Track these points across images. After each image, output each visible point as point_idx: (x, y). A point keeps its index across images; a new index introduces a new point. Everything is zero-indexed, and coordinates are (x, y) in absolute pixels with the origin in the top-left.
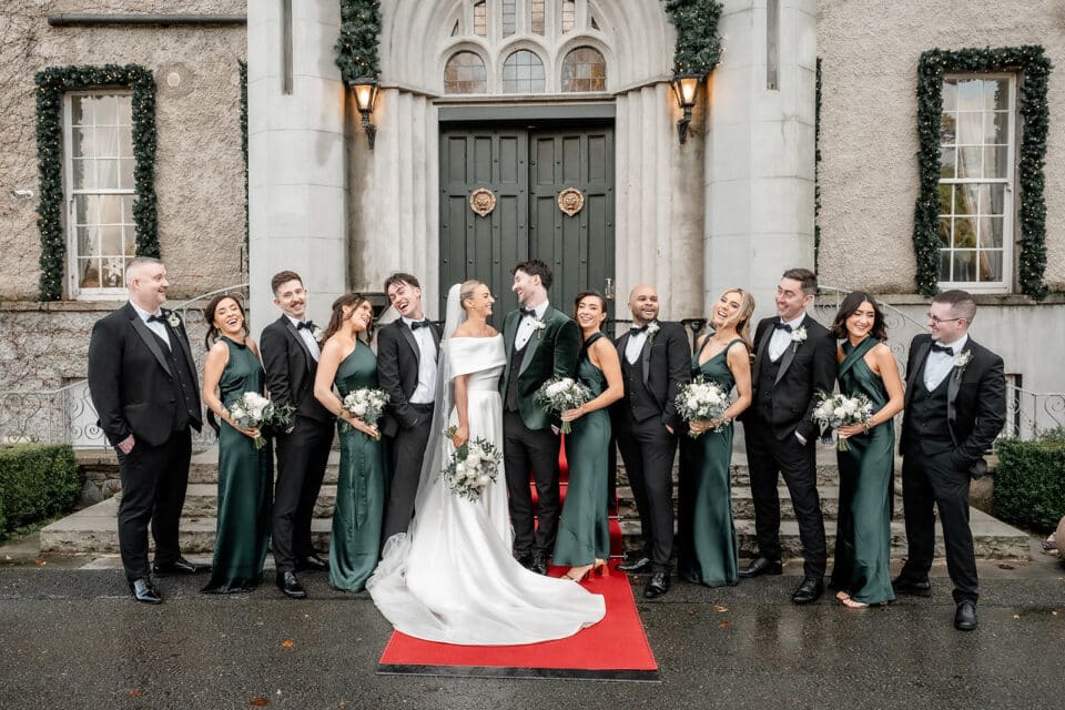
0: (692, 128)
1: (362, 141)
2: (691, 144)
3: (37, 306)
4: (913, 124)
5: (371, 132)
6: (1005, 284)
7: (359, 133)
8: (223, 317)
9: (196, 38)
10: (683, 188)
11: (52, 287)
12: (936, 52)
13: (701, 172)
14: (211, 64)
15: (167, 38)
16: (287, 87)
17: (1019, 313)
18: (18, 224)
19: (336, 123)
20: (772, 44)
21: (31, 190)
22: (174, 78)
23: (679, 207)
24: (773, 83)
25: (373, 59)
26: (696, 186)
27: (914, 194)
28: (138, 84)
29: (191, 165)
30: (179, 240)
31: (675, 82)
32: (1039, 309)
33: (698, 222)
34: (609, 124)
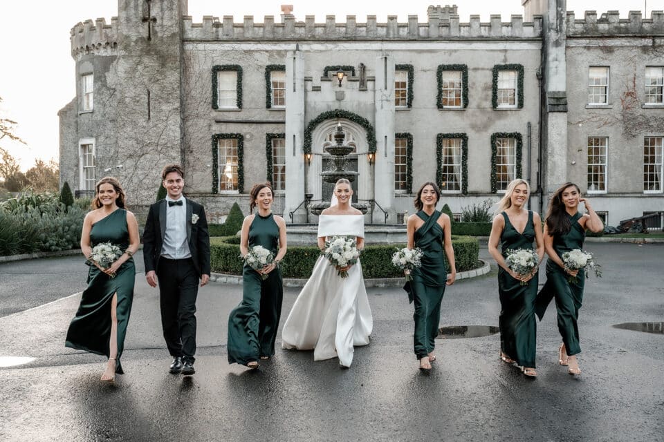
0: (372, 163)
1: (307, 164)
2: (372, 165)
3: (212, 195)
4: (435, 151)
5: (309, 163)
6: (460, 192)
7: (307, 163)
8: (262, 198)
9: (254, 126)
10: (371, 174)
11: (215, 191)
12: (440, 134)
13: (374, 172)
14: (257, 133)
15: (246, 126)
16: (294, 154)
17: (462, 198)
18: (206, 174)
19: (303, 162)
20: (386, 148)
21: (210, 165)
22: (248, 136)
23: (370, 177)
24: (386, 156)
25: (310, 149)
26: (373, 173)
27: (436, 168)
28: (239, 138)
29: (252, 158)
30: (249, 178)
31: (369, 154)
32: (466, 198)
33: (373, 180)
34: (357, 159)
